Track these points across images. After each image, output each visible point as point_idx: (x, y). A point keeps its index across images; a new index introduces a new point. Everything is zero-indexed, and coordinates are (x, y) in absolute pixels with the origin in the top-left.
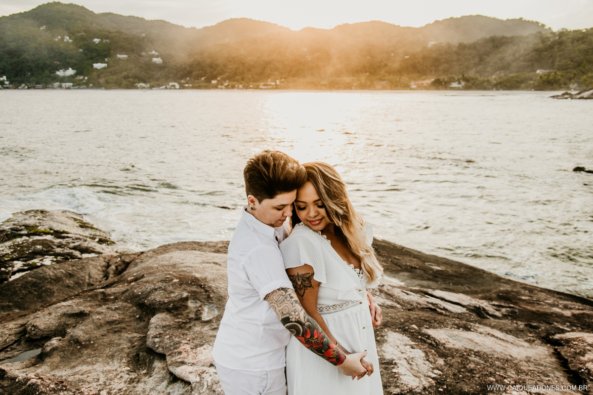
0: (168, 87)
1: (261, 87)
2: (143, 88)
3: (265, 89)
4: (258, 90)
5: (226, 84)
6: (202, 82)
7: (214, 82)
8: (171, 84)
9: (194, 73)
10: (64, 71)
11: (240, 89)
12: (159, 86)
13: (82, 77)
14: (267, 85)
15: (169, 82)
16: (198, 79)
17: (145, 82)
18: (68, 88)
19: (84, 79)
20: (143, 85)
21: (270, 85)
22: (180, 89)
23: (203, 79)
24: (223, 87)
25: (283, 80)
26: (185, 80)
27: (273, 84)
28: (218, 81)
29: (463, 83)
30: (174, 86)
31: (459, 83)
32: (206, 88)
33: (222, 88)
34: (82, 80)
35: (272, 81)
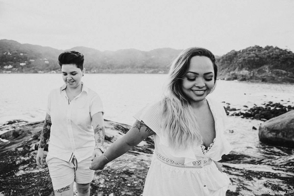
0: (51, 72)
2: (40, 73)
10: (8, 66)
12: (47, 72)
13: (15, 69)
14: (91, 72)
17: (41, 70)
18: (9, 73)
19: (16, 69)
20: (40, 72)
21: (92, 72)
22: (56, 73)
25: (97, 70)
26: (58, 70)
27: (93, 71)
29: (163, 72)
30: (54, 72)
31: (162, 72)
34: (15, 70)
35: (93, 70)
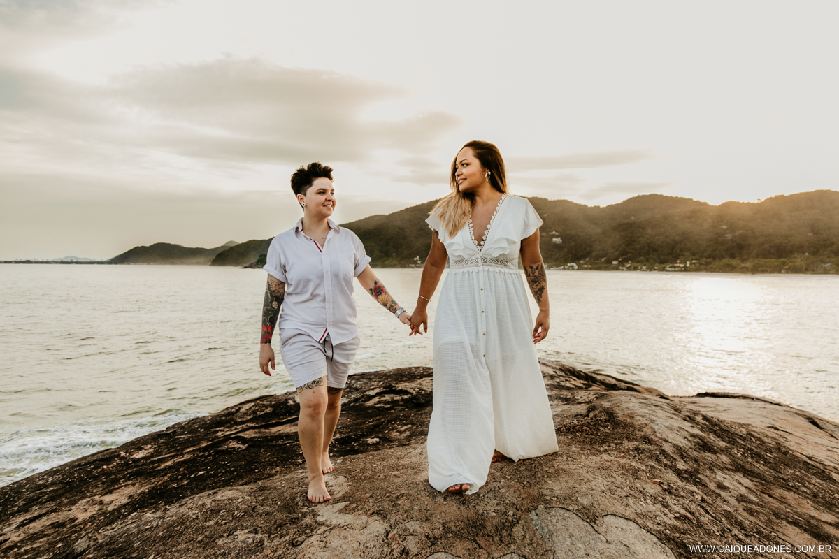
0: (566, 267)
1: (667, 268)
3: (672, 271)
4: (664, 272)
5: (628, 265)
6: (603, 263)
7: (615, 263)
8: (569, 264)
9: (594, 254)
11: (643, 270)
12: (557, 266)
14: (675, 267)
15: (568, 262)
16: (597, 260)
21: (679, 267)
22: (578, 269)
23: (603, 259)
24: (625, 268)
25: (694, 261)
26: (584, 260)
27: (682, 265)
28: (620, 262)
30: (572, 266)
32: (606, 269)
33: (623, 270)
35: (681, 263)
